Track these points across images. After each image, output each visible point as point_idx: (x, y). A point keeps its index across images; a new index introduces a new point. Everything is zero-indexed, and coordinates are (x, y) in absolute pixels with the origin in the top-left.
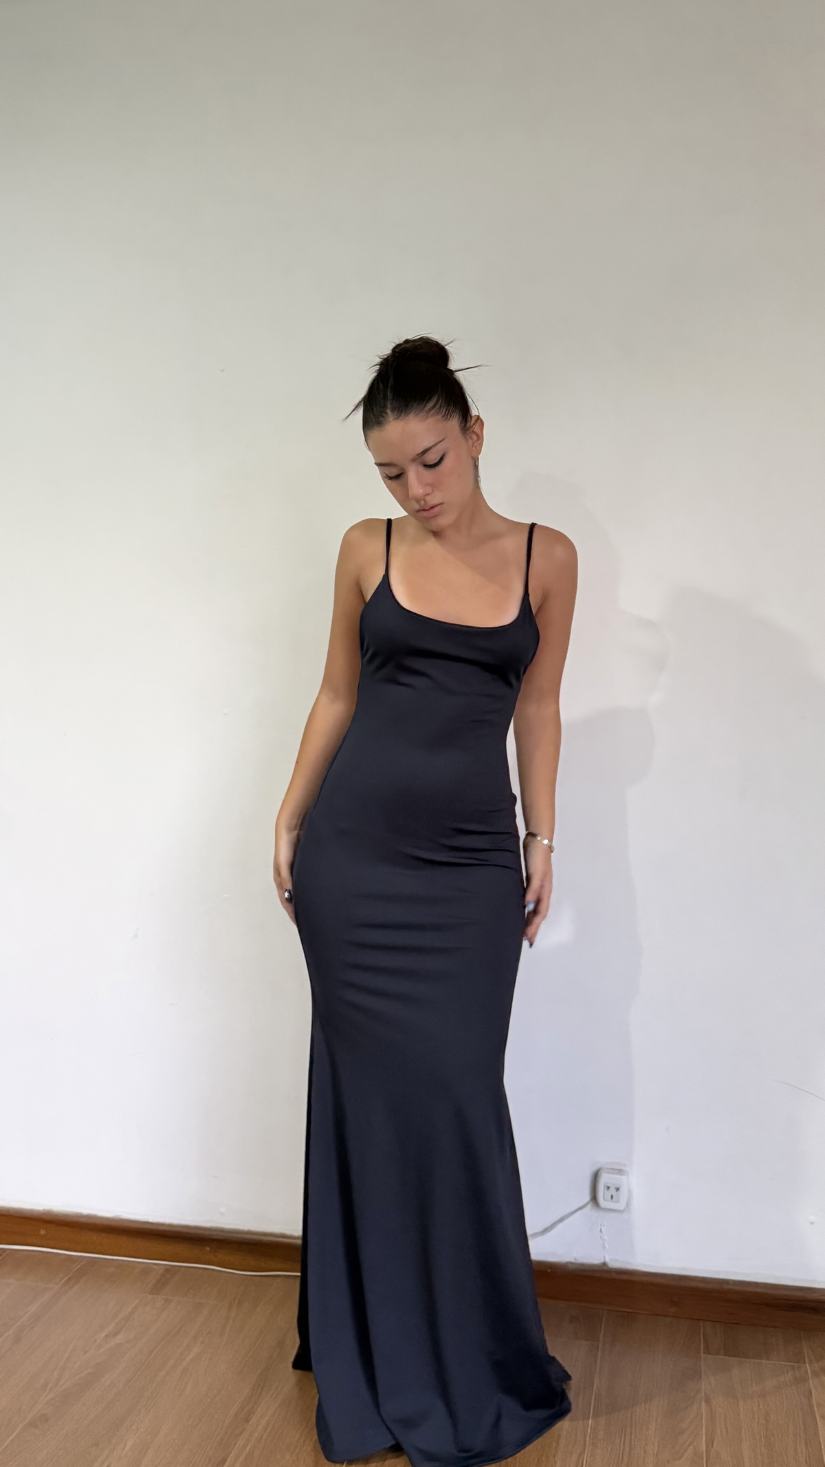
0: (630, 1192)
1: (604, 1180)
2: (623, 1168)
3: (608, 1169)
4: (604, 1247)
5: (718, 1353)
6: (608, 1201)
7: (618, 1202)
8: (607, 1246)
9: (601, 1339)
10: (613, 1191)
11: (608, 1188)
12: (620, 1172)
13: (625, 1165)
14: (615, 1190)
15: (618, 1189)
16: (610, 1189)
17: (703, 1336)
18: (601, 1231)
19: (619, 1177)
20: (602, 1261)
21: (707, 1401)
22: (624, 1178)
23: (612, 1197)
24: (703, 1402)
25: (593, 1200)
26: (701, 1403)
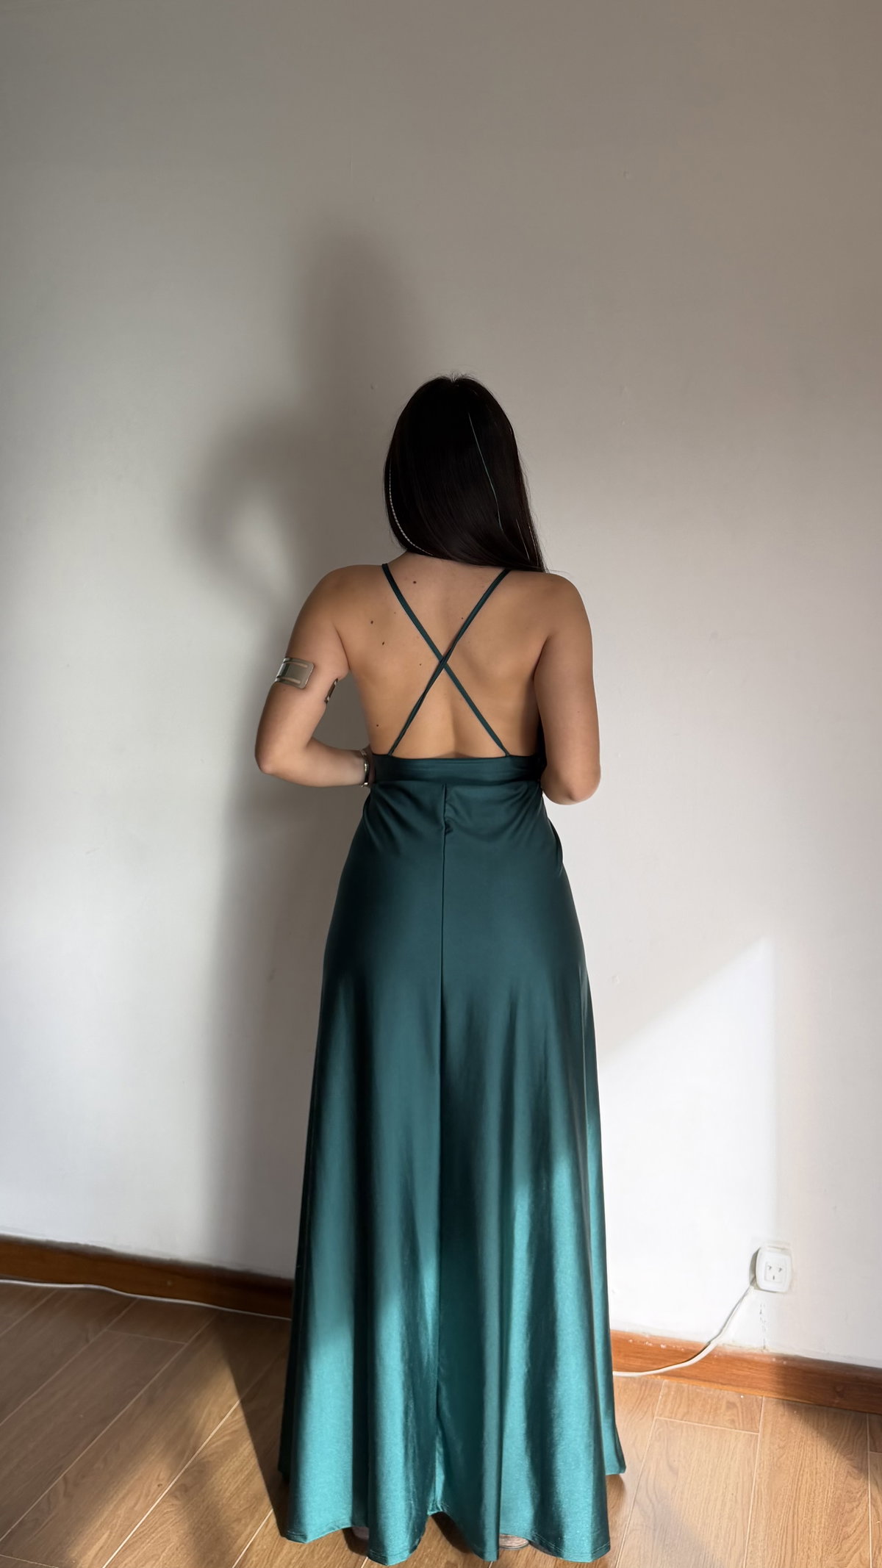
0: (793, 1273)
1: (767, 1258)
2: (786, 1247)
6: (770, 1282)
9: (761, 1428)
10: (774, 1272)
11: (770, 1268)
12: (783, 1251)
13: (788, 1245)
14: (776, 1271)
15: (780, 1269)
16: (771, 1270)
17: (871, 1431)
22: (787, 1258)
23: (774, 1278)
24: (870, 1505)
25: (754, 1281)
26: (867, 1506)
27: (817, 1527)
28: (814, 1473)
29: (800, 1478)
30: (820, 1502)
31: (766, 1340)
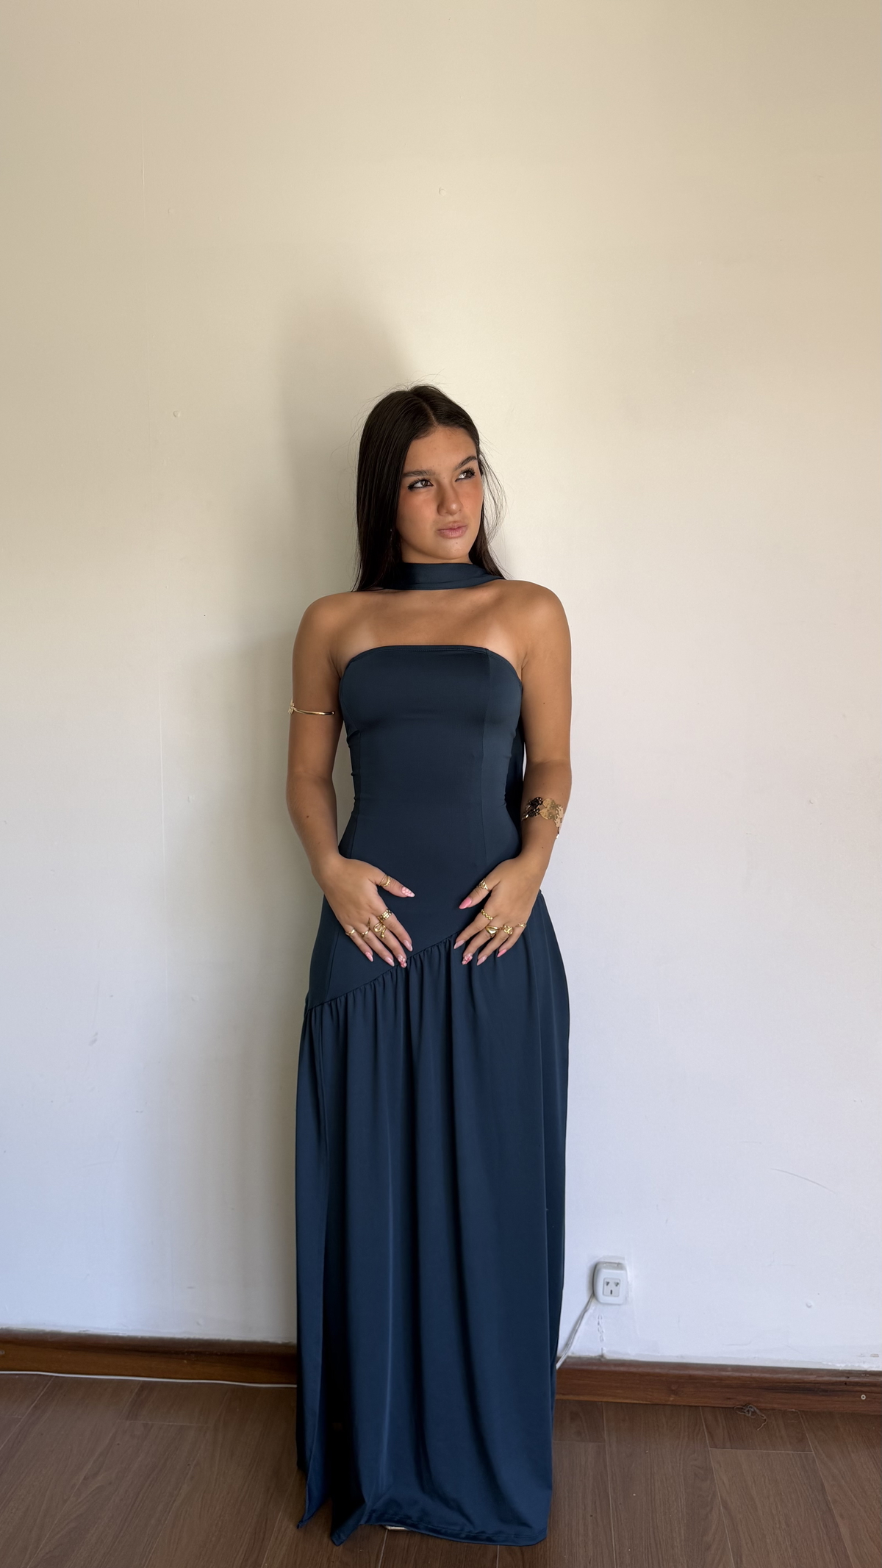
0: (628, 1282)
1: (605, 1274)
2: (621, 1261)
3: (606, 1263)
4: (602, 1340)
5: (724, 1448)
6: (608, 1296)
7: (618, 1296)
8: (604, 1339)
9: (606, 1437)
10: (612, 1286)
11: (608, 1283)
12: (619, 1266)
13: (623, 1259)
14: (614, 1286)
15: (617, 1284)
16: (609, 1285)
17: (706, 1426)
18: (599, 1324)
19: (618, 1272)
20: (600, 1353)
21: (726, 1507)
22: (622, 1272)
23: (611, 1291)
24: (721, 1508)
25: (593, 1294)
26: (719, 1510)
27: (678, 1540)
28: (665, 1480)
29: (653, 1487)
30: (676, 1511)
31: (604, 1348)
